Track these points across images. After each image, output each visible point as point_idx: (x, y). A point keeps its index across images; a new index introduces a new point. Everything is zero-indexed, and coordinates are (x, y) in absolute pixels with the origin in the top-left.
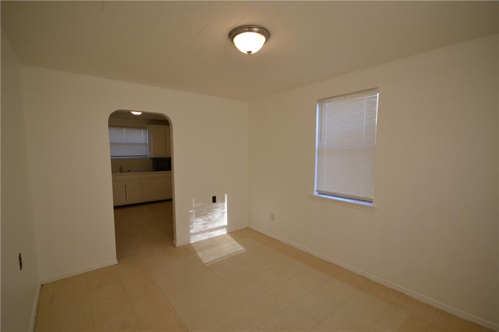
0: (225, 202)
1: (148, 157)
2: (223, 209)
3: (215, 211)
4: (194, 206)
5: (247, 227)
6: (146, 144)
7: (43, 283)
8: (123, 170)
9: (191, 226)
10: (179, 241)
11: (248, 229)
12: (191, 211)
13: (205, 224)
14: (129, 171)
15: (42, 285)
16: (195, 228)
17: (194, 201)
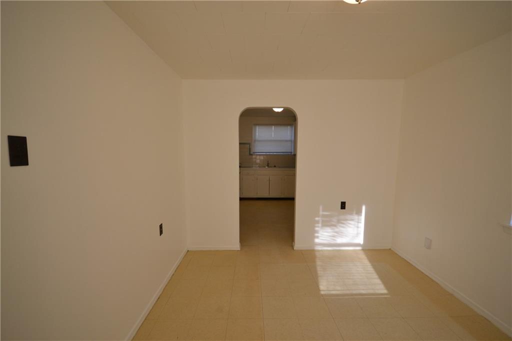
0: (361, 215)
1: (293, 154)
2: (358, 222)
3: (350, 224)
4: (321, 213)
5: (390, 249)
6: (292, 141)
7: (189, 250)
8: (270, 165)
9: (316, 235)
10: (299, 244)
11: (390, 252)
12: (317, 219)
13: (334, 236)
14: (275, 166)
15: (188, 251)
16: (320, 238)
17: (321, 208)
